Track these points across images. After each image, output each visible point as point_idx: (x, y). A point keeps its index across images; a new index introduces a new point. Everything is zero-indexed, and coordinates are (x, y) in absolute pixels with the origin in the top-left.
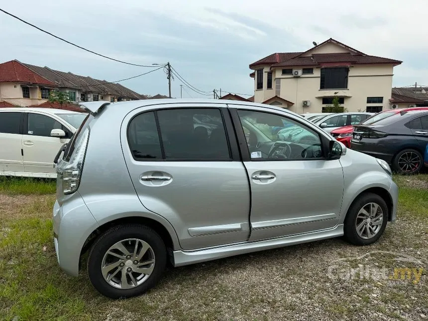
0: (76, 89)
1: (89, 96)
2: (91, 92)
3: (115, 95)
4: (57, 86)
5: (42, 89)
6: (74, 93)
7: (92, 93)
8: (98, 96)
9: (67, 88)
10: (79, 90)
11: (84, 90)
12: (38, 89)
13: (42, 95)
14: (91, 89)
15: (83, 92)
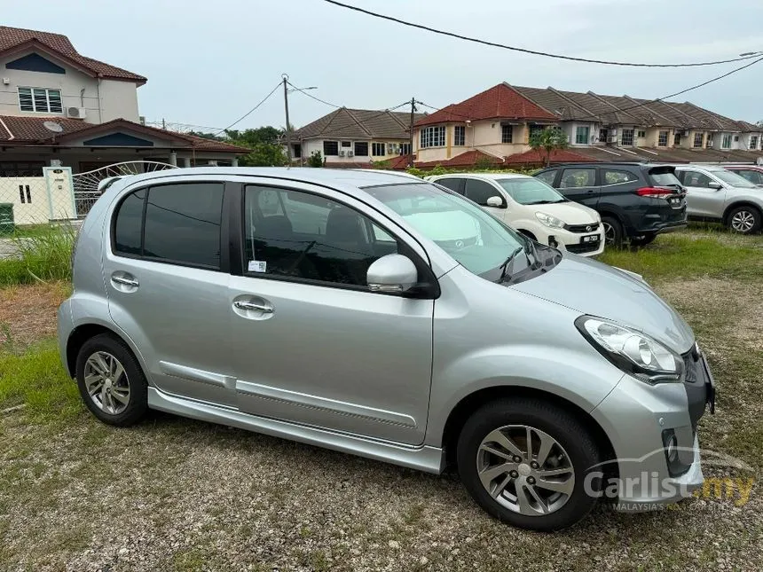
0: (590, 122)
1: (614, 132)
2: (620, 125)
3: (670, 127)
4: (557, 120)
5: (532, 127)
6: (587, 128)
7: (622, 126)
8: (632, 131)
9: (572, 121)
10: (596, 123)
11: (606, 122)
12: (525, 127)
13: (530, 136)
14: (620, 118)
15: (604, 126)
